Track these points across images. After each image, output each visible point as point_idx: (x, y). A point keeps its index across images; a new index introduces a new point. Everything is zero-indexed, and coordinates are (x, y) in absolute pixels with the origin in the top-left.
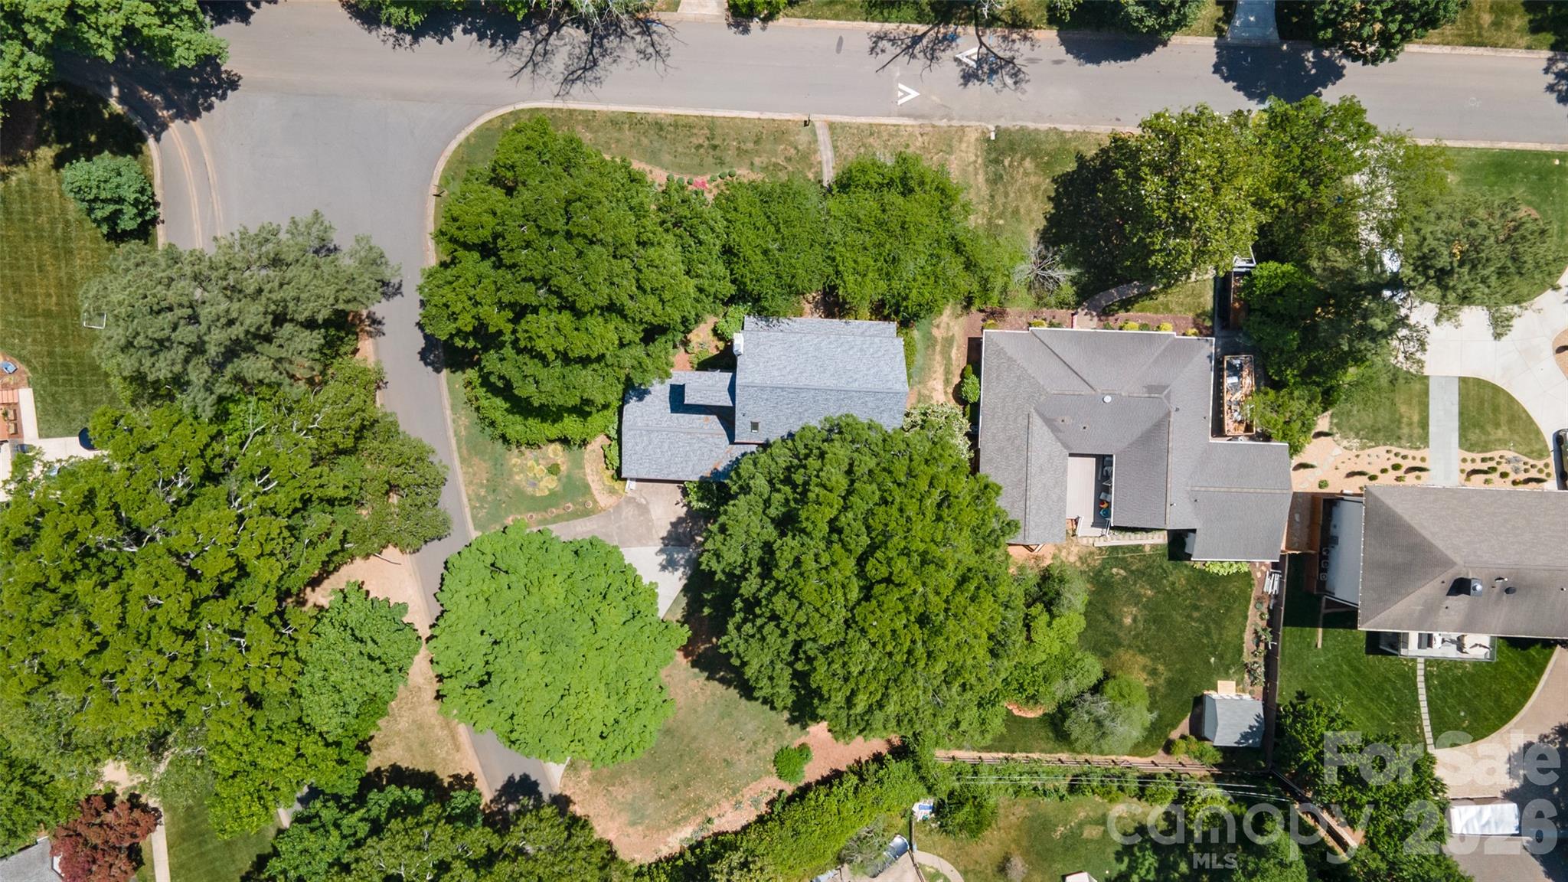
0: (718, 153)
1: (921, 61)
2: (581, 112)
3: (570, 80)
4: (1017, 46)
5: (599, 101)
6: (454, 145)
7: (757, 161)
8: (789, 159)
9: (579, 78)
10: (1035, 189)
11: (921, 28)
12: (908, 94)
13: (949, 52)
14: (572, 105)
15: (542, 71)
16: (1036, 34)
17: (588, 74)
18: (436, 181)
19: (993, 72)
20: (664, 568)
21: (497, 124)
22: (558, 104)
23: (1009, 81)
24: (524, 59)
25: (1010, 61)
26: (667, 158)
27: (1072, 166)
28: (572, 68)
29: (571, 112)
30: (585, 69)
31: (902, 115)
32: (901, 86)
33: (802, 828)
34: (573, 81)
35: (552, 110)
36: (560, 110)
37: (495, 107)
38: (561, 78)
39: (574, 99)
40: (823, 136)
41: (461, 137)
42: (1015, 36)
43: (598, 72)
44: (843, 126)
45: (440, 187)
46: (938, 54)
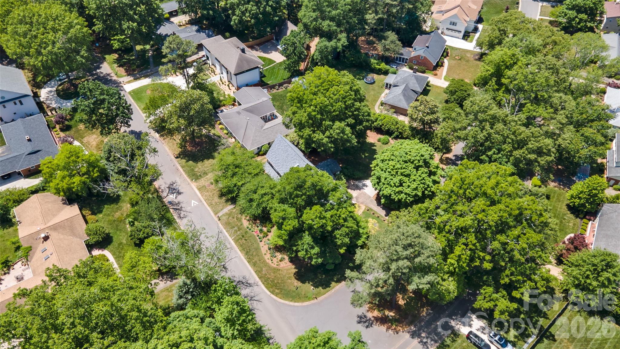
0: (244, 234)
1: (181, 205)
2: (258, 275)
3: (250, 285)
4: (163, 188)
5: (251, 273)
6: (296, 304)
7: (239, 224)
8: (233, 218)
9: (247, 283)
10: (202, 166)
11: (171, 210)
12: (194, 203)
13: (175, 200)
14: (257, 279)
15: (253, 294)
16: (157, 186)
17: (244, 281)
18: (312, 302)
19: (174, 189)
20: (367, 186)
21: (280, 295)
22: (260, 283)
23: (175, 185)
24: (252, 302)
25: (169, 188)
26: (255, 245)
27: (191, 162)
28: (245, 287)
29: (260, 278)
30: (243, 283)
31: (201, 201)
32: (193, 205)
33: (394, 123)
34: (249, 284)
35: (263, 283)
36: (262, 281)
37: (275, 300)
38: (251, 288)
39: (255, 280)
40: (220, 214)
41: (292, 303)
42: (160, 190)
43: (241, 279)
44: (214, 211)
45: (313, 299)
46: (177, 202)
